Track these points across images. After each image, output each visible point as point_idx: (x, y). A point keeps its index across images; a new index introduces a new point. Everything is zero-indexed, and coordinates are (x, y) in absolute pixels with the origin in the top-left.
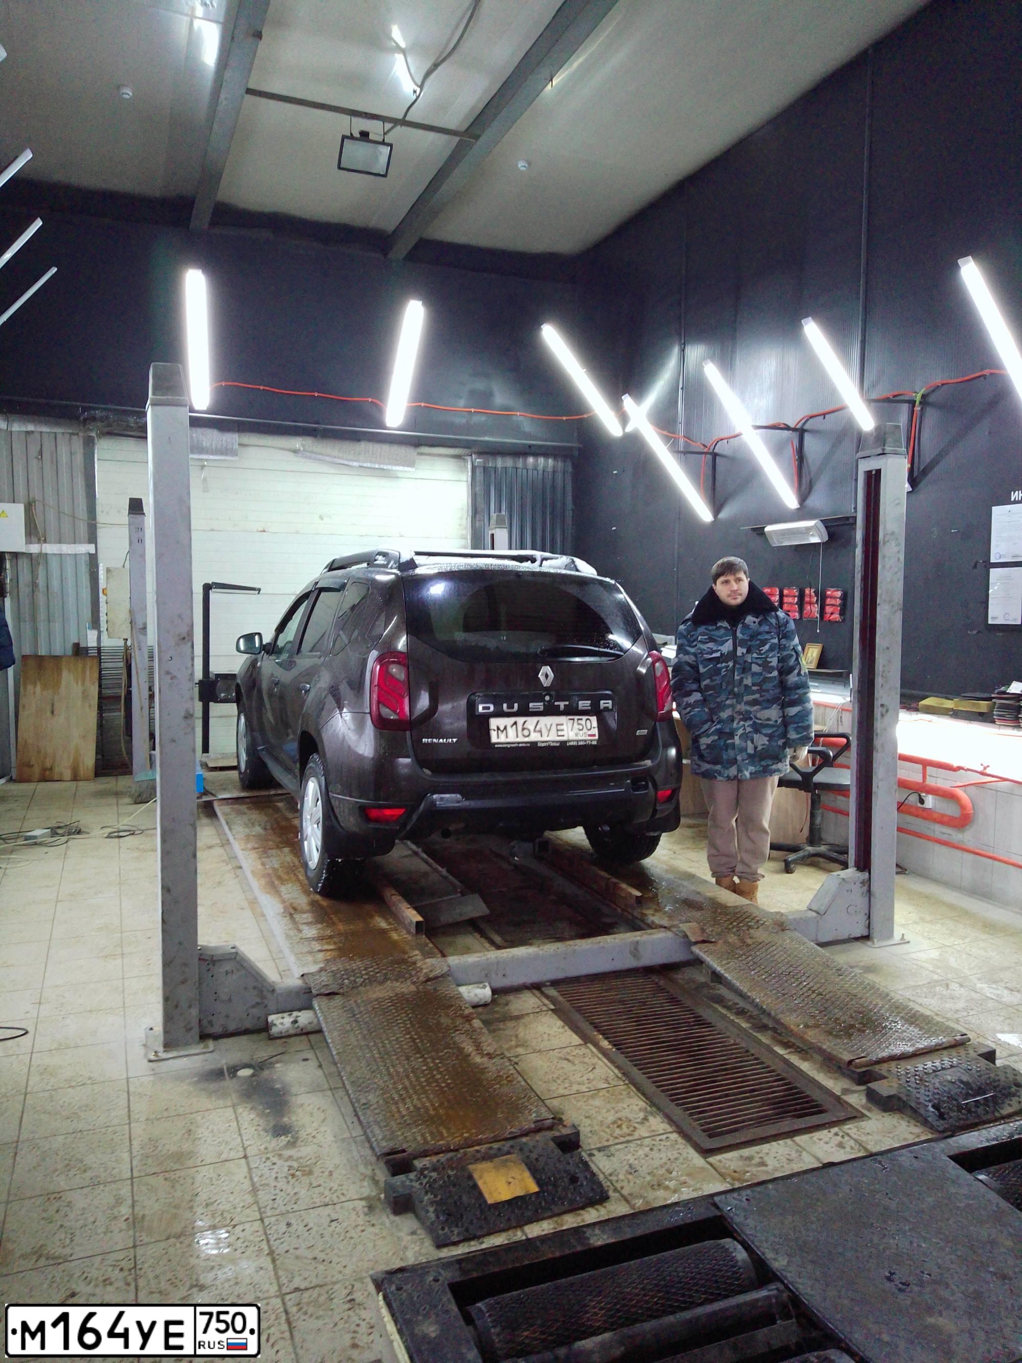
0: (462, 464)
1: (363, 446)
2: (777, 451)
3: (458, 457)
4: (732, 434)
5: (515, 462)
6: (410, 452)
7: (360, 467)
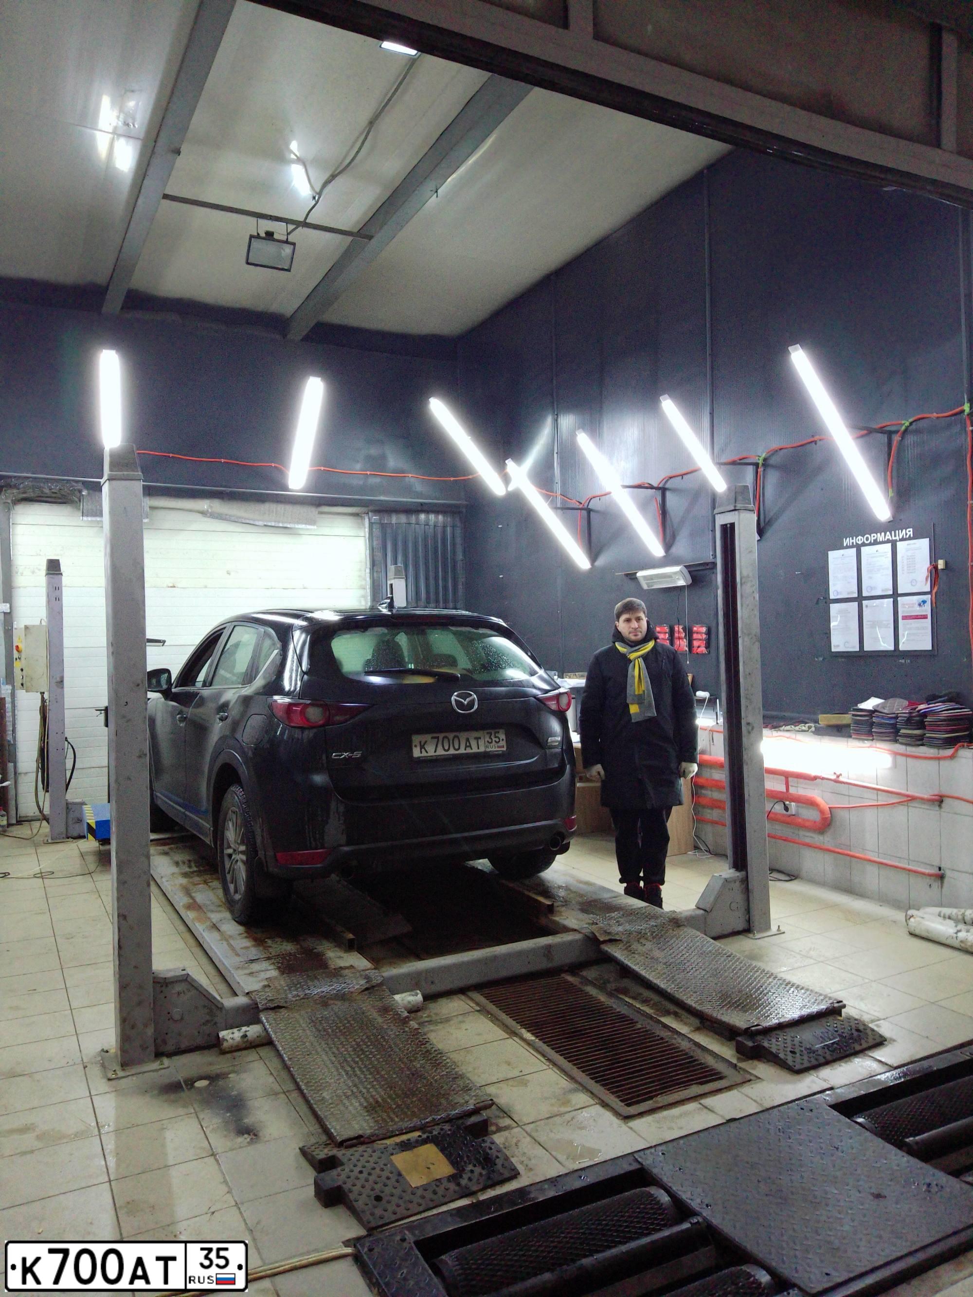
0: (360, 521)
1: (267, 506)
2: (643, 507)
3: (356, 515)
4: (603, 493)
5: (408, 518)
6: (312, 511)
7: (265, 526)
